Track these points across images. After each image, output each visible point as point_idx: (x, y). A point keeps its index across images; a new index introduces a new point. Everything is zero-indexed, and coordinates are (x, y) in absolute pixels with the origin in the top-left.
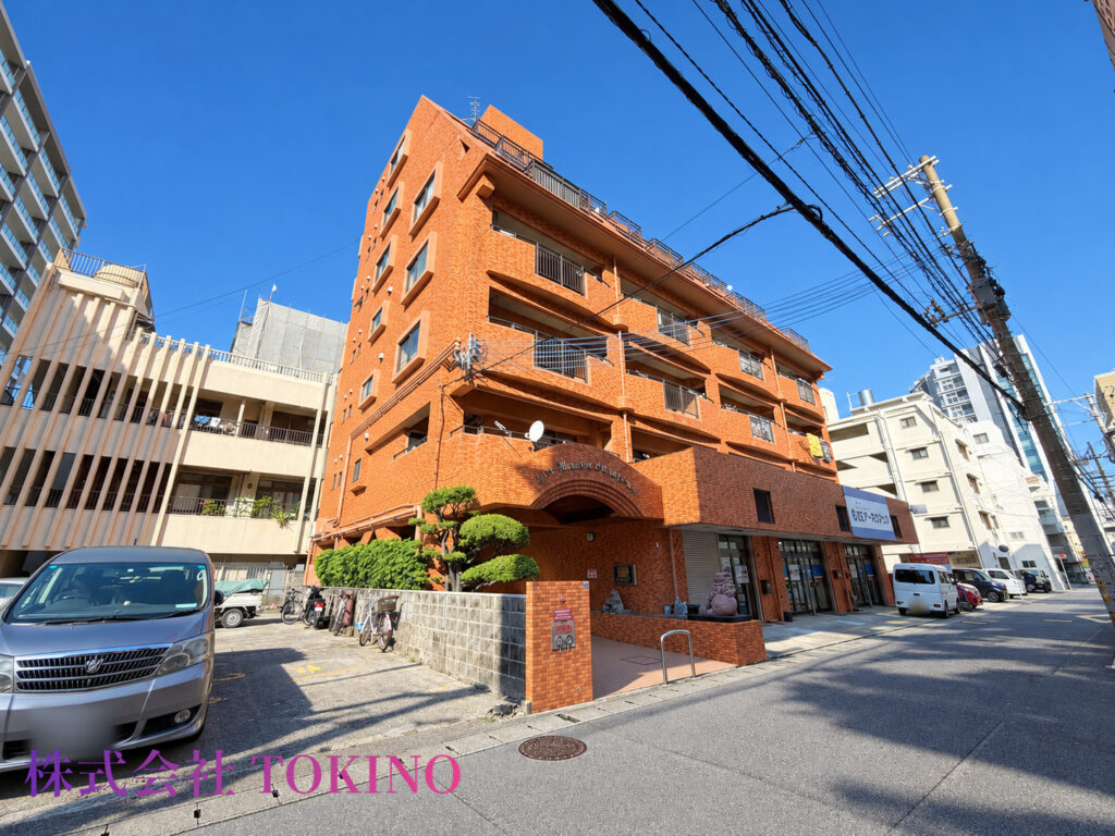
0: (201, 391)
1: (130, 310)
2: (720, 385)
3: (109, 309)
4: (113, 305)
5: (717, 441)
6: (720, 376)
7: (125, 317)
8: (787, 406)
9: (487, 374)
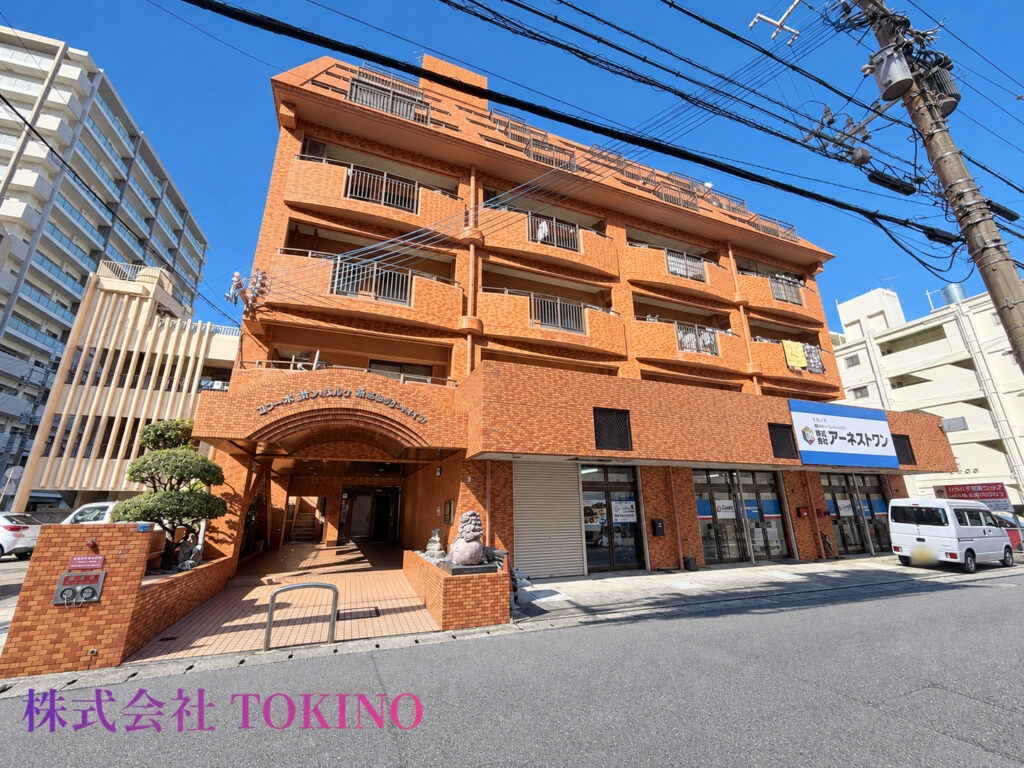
0: (206, 360)
1: (150, 301)
2: (634, 293)
3: (135, 303)
4: (138, 299)
5: (622, 358)
6: (633, 283)
7: (147, 306)
8: (748, 309)
9: (273, 307)
